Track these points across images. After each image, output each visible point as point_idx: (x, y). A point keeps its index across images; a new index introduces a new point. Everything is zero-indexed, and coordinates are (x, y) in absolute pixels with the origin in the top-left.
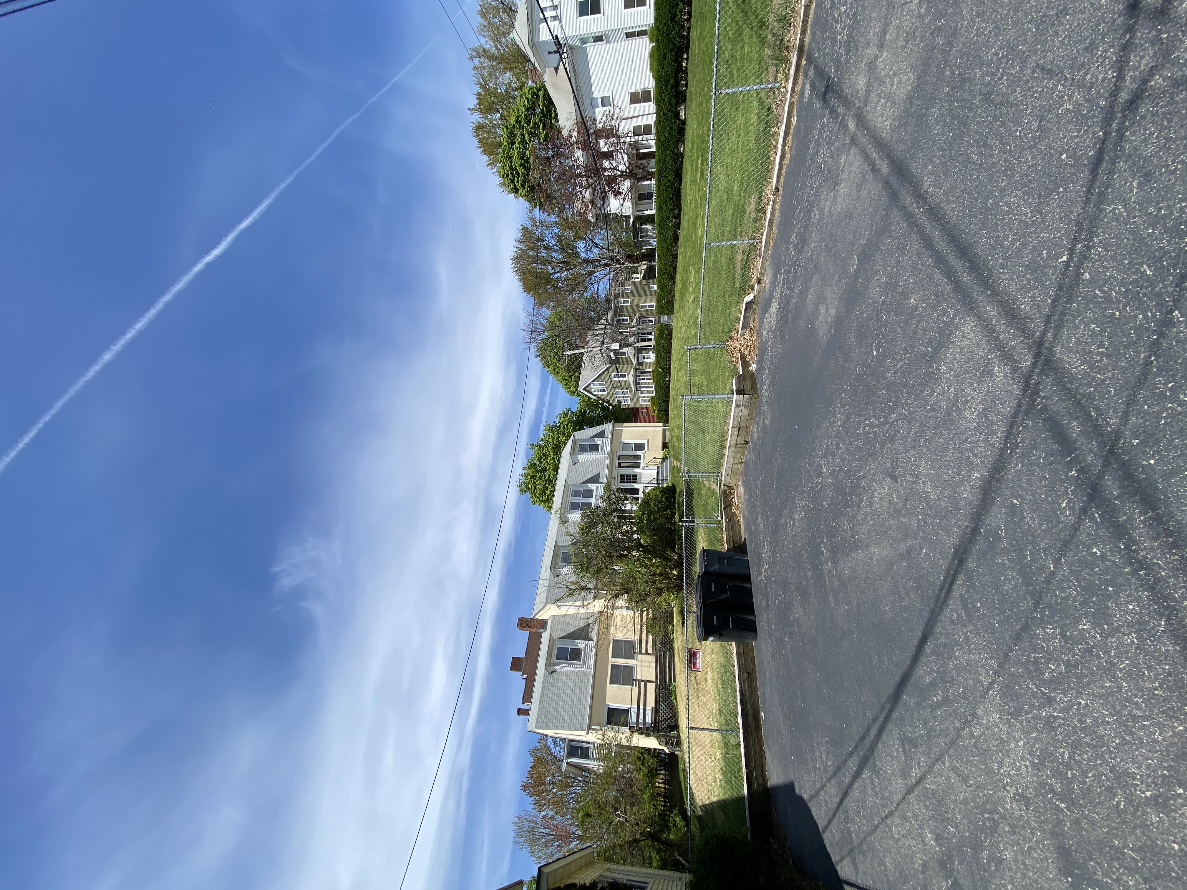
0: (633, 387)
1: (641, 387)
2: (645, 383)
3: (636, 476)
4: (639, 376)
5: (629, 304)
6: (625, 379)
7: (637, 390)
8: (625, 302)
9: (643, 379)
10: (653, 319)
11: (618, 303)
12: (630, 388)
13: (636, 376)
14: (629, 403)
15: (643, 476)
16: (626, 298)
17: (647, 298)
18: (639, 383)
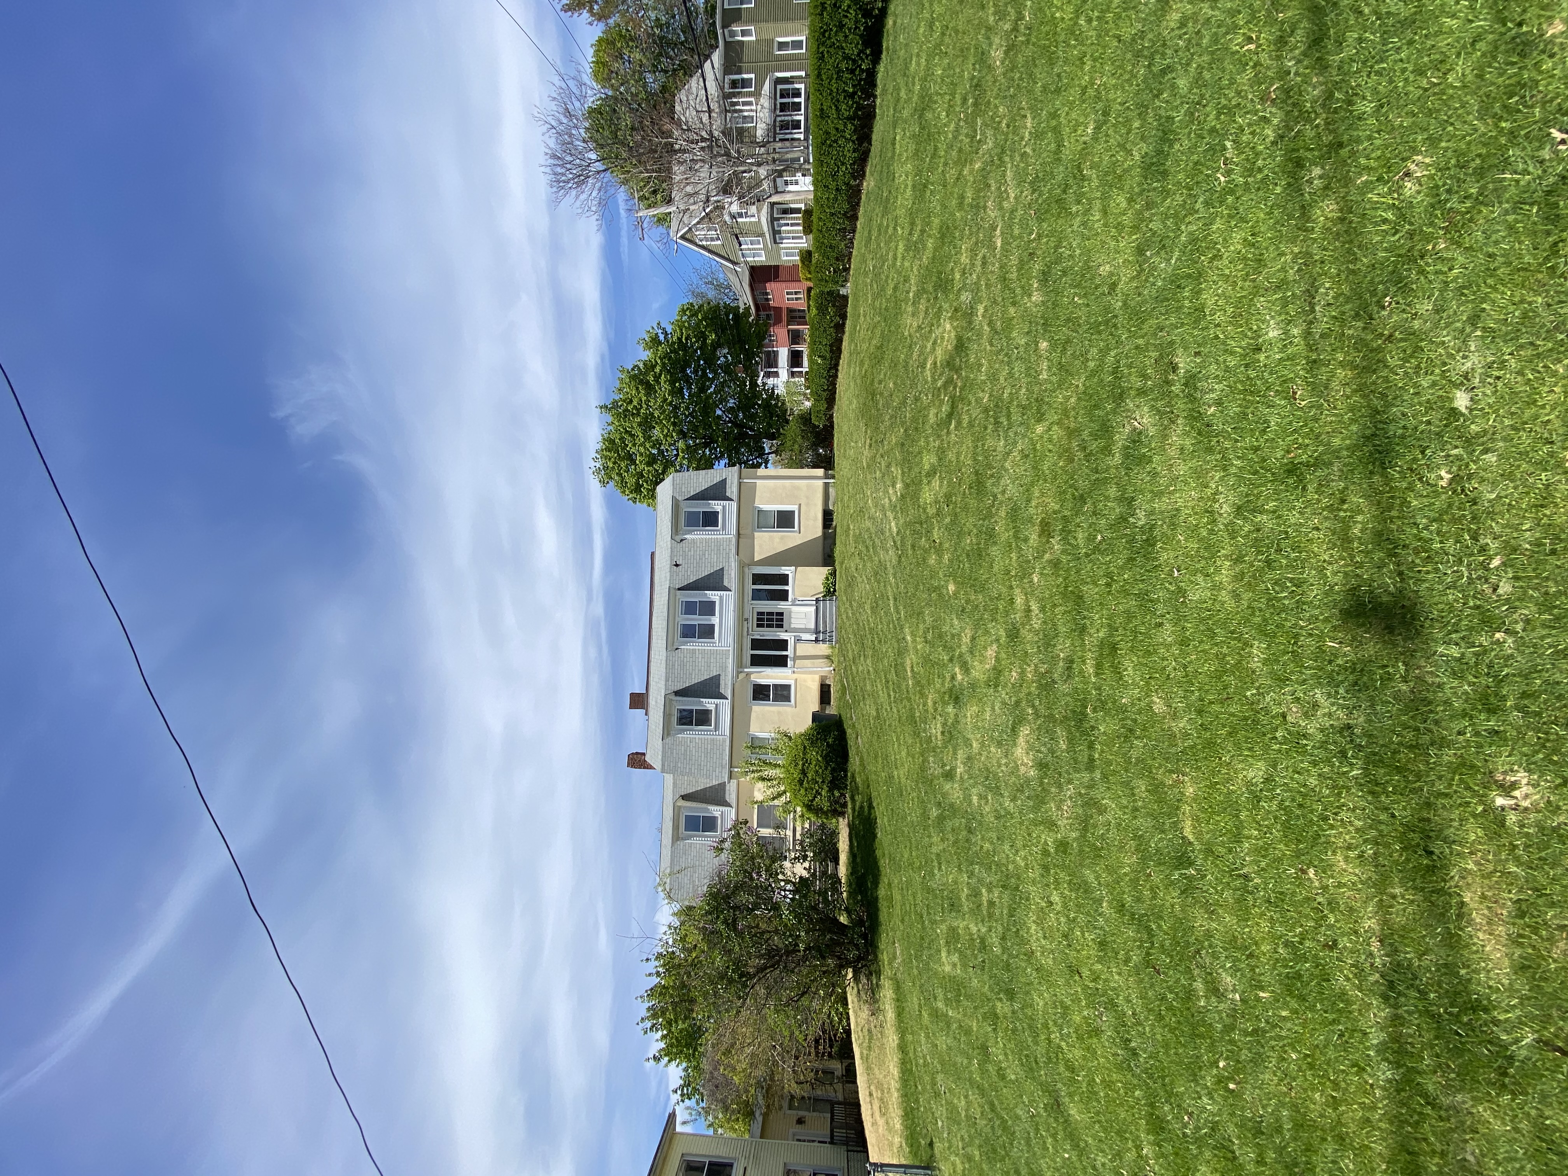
0: (767, 235)
1: (782, 238)
2: (789, 232)
3: (782, 614)
4: (778, 219)
5: (753, 38)
6: (753, 219)
7: (775, 242)
8: (744, 33)
9: (788, 225)
10: (802, 86)
11: (733, 34)
12: (762, 235)
13: (773, 220)
14: (764, 259)
15: (793, 615)
16: (747, 23)
17: (790, 25)
18: (779, 232)
